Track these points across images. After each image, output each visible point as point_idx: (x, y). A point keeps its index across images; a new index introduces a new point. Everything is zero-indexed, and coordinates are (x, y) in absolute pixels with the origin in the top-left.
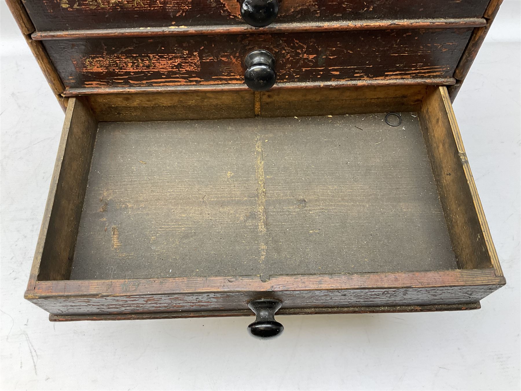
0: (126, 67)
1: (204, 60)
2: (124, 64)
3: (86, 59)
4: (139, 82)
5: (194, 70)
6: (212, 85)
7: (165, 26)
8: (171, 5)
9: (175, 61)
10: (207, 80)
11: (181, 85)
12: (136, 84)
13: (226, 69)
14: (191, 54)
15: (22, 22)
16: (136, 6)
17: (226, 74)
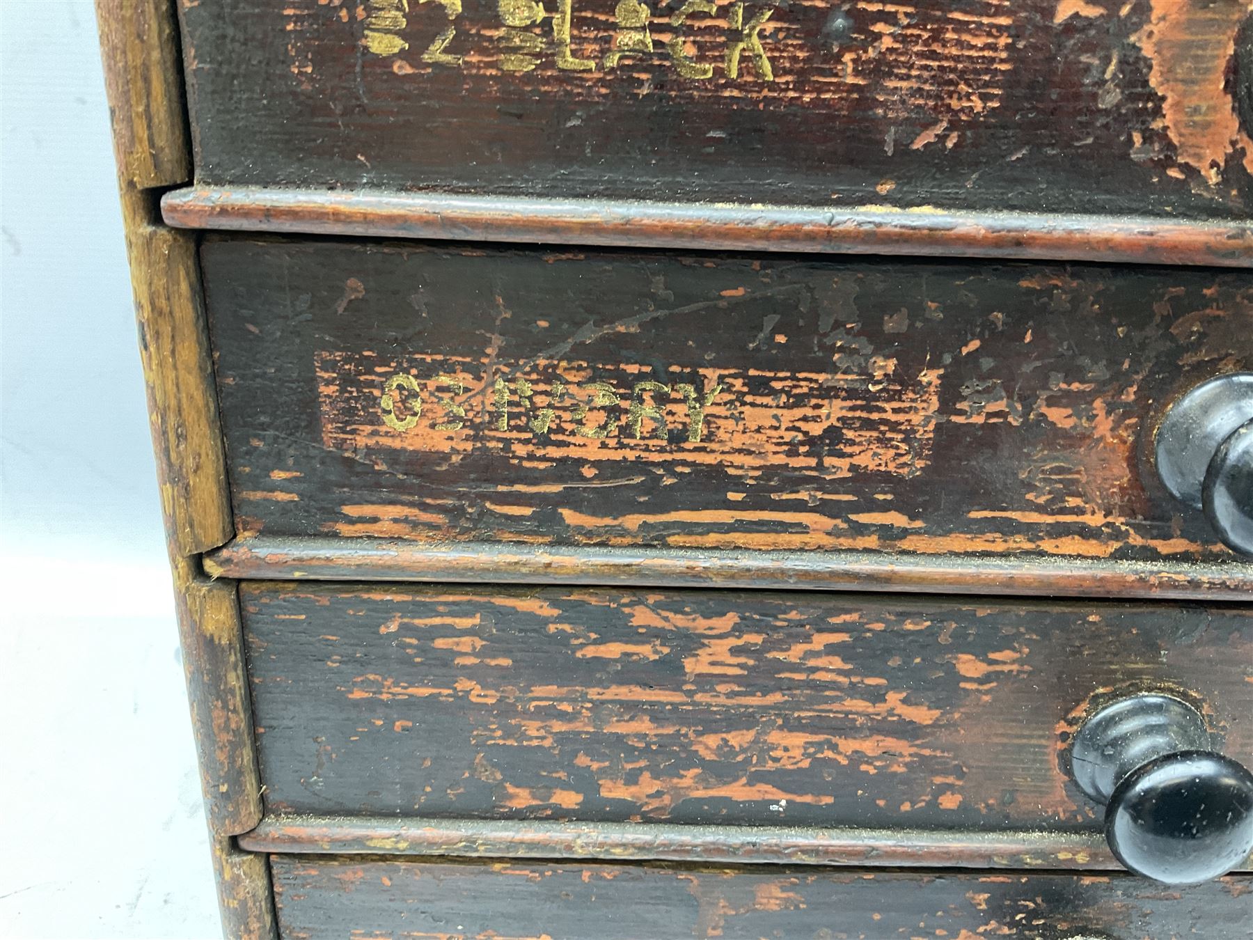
0: (573, 433)
1: (961, 413)
2: (567, 416)
3: (389, 375)
4: (608, 521)
5: (892, 467)
6: (957, 555)
7: (839, 203)
8: (904, 84)
9: (817, 412)
10: (939, 528)
11: (802, 550)
12: (589, 534)
13: (1053, 471)
14: (905, 379)
15: (141, 109)
16: (734, 75)
17: (1042, 500)
